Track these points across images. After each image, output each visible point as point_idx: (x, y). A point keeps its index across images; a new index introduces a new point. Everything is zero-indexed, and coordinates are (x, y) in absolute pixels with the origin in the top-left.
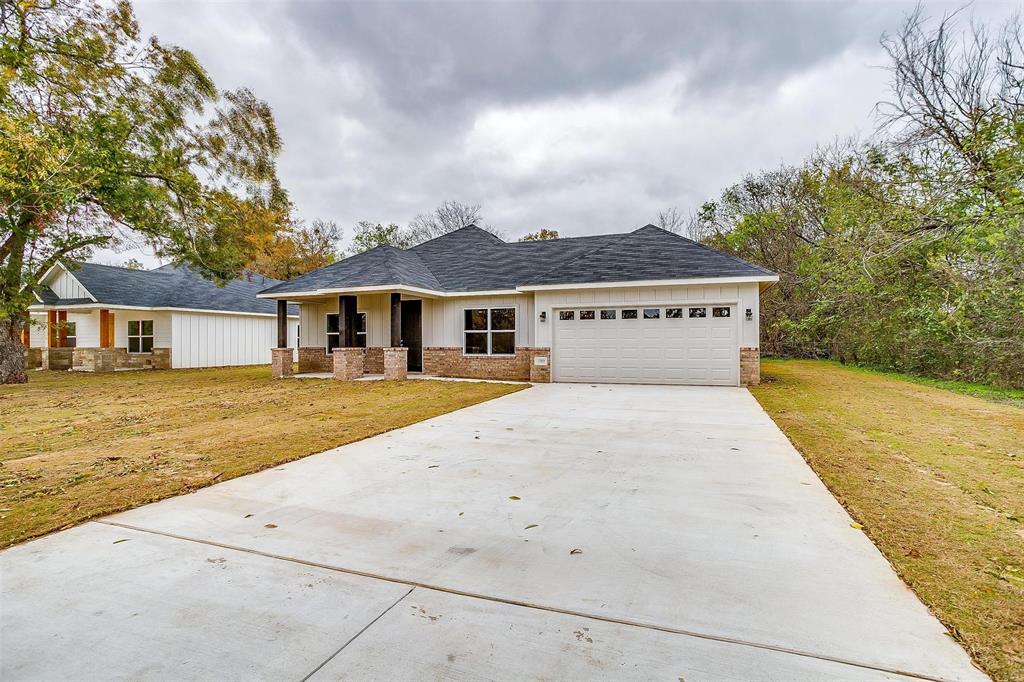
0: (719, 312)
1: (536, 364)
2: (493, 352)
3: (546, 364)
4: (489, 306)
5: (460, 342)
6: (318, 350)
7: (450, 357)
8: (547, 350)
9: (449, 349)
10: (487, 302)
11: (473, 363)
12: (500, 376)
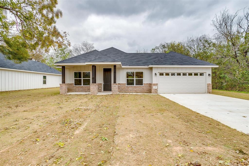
0: (201, 74)
1: (154, 88)
2: (136, 85)
3: (157, 88)
4: (135, 71)
5: (125, 82)
6: (71, 84)
7: (122, 86)
8: (157, 84)
9: (122, 84)
10: (134, 70)
11: (130, 88)
12: (139, 92)
